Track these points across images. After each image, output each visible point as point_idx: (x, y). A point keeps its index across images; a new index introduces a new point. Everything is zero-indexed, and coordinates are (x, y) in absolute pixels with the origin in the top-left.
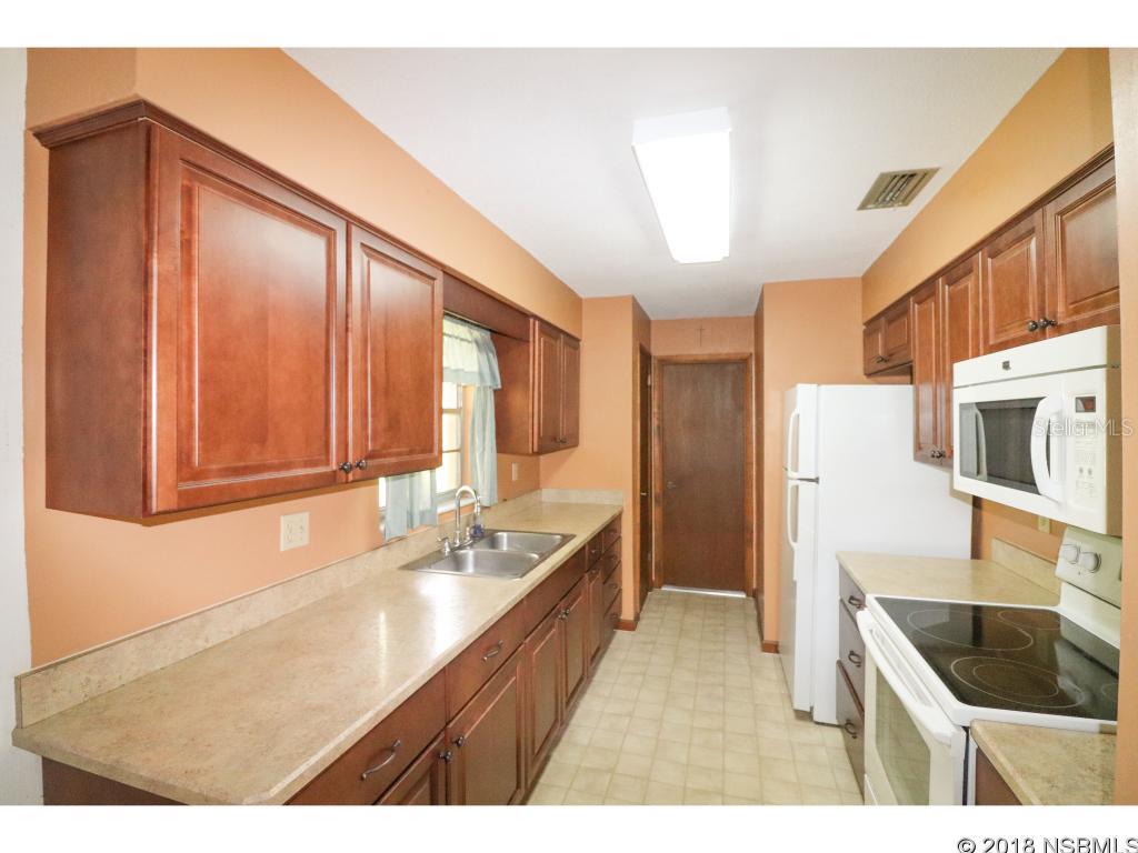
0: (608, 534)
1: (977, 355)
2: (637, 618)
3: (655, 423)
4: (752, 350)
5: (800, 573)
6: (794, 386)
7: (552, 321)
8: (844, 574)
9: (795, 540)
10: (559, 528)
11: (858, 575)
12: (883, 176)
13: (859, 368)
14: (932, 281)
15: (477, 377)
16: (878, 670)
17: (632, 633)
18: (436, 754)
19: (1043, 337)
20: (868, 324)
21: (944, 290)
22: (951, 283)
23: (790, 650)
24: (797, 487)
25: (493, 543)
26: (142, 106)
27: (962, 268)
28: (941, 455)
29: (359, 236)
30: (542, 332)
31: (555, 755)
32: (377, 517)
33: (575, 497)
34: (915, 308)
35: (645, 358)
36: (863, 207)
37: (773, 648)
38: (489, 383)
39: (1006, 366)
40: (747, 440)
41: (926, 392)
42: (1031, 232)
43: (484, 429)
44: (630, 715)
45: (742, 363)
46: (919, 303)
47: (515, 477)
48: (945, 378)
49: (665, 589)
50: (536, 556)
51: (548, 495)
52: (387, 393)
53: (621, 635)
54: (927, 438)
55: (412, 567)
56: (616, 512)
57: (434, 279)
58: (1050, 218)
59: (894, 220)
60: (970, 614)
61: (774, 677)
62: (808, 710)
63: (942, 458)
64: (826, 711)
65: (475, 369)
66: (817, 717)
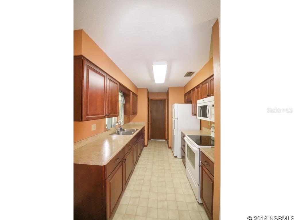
0: (143, 129)
1: (200, 99)
2: (147, 145)
3: (150, 110)
4: (166, 98)
5: (175, 134)
6: (174, 104)
7: (134, 92)
8: (182, 133)
9: (174, 128)
10: (135, 128)
11: (184, 133)
12: (188, 72)
13: (183, 101)
14: (194, 88)
15: (121, 102)
16: (187, 145)
17: (146, 147)
18: (123, 162)
19: (209, 97)
20: (185, 94)
21: (196, 90)
22: (197, 88)
23: (173, 148)
24: (175, 120)
25: (124, 130)
26: (82, 56)
27: (198, 87)
28: (196, 114)
29: (108, 77)
30: (132, 94)
31: (136, 166)
32: (105, 125)
33: (136, 123)
34: (192, 92)
35: (148, 99)
36: (185, 76)
37: (170, 148)
38: (123, 103)
39: (204, 101)
40: (165, 114)
41: (194, 105)
42: (207, 82)
43: (122, 111)
44: (148, 159)
45: (165, 100)
46: (192, 91)
47: (126, 120)
48: (196, 103)
49: (152, 140)
50: (133, 132)
51: (131, 123)
52: (111, 104)
53: (145, 147)
54: (194, 112)
55: (112, 134)
56: (144, 126)
57: (117, 84)
58: (209, 81)
59: (189, 78)
60: (200, 137)
61: (171, 152)
62: (176, 156)
63: (196, 115)
64: (179, 156)
65: (121, 100)
66: (178, 157)
